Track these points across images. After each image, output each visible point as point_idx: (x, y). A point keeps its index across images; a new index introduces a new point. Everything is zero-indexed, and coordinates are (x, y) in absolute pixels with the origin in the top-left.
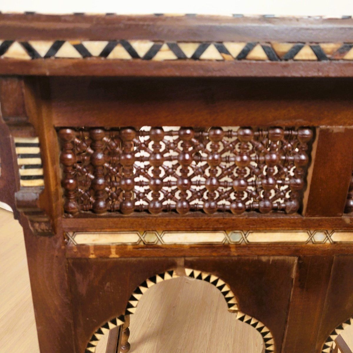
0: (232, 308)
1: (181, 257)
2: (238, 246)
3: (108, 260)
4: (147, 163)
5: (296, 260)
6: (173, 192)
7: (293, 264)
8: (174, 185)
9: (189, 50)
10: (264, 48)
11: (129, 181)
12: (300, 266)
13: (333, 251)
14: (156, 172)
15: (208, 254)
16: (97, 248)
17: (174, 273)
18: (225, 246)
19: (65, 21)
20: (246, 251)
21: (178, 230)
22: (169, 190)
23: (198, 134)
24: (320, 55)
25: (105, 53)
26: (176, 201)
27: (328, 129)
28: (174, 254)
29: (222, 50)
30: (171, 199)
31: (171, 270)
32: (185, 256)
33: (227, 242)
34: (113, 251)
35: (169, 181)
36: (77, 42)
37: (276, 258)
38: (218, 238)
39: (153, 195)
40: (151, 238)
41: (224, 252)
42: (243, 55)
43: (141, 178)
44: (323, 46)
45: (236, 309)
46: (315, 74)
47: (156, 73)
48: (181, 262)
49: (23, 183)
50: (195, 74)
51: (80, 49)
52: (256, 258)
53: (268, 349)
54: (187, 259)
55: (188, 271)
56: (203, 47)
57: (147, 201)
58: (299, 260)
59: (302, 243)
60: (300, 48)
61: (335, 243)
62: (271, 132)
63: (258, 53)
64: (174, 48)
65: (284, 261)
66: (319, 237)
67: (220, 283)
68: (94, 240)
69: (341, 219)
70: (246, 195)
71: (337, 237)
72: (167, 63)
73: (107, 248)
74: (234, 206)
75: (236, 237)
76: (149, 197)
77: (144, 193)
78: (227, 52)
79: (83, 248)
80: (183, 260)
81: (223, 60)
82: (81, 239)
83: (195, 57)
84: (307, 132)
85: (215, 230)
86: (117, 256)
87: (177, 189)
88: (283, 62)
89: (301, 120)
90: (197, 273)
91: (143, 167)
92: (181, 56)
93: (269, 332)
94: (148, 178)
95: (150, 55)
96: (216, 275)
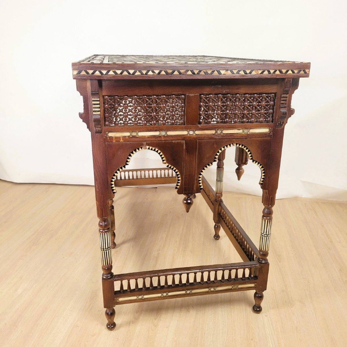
0: (164, 162)
1: (145, 141)
2: (164, 136)
3: (119, 143)
4: (132, 108)
5: (184, 141)
6: (141, 118)
7: (184, 143)
8: (141, 115)
9: (144, 72)
10: (164, 71)
11: (126, 114)
12: (186, 144)
13: (197, 138)
14: (136, 111)
15: (154, 140)
16: (116, 138)
17: (143, 148)
18: (159, 137)
19: (111, 65)
20: (167, 139)
21: (143, 131)
22: (140, 117)
23: (148, 97)
24: (180, 73)
25: (121, 73)
26: (142, 121)
27: (189, 95)
28: (142, 140)
29: (153, 72)
30: (140, 120)
31: (141, 147)
32: (146, 141)
33: (160, 135)
34: (121, 139)
35: (140, 114)
36: (114, 70)
37: (178, 141)
38: (157, 133)
39: (134, 119)
40: (134, 134)
41: (159, 139)
42: (159, 73)
43: (130, 113)
44: (180, 71)
45: (166, 162)
46: (179, 78)
47: (136, 78)
48: (145, 143)
49: (94, 113)
50: (146, 79)
51: (115, 72)
52: (171, 141)
53: (178, 182)
54: (147, 142)
55: (148, 147)
56: (148, 71)
57: (132, 121)
58: (185, 141)
59: (186, 135)
60: (175, 71)
61: (197, 134)
62: (172, 96)
63: (163, 73)
64: (140, 71)
65: (180, 142)
66: (191, 133)
67: (159, 151)
68: (115, 135)
69: (197, 126)
70: (166, 118)
71: (197, 132)
72: (138, 76)
73: (119, 138)
74: (162, 122)
75: (163, 133)
76: (133, 120)
77: (131, 118)
78: (155, 73)
79: (111, 138)
80: (145, 142)
81: (154, 75)
82: (110, 134)
83: (146, 74)
84: (183, 96)
85: (156, 131)
86: (123, 141)
87: (143, 117)
88: (170, 75)
89: (180, 92)
90: (151, 148)
91: (131, 109)
92: (142, 74)
93: (178, 172)
94: (133, 113)
95: (134, 74)
96: (158, 148)
